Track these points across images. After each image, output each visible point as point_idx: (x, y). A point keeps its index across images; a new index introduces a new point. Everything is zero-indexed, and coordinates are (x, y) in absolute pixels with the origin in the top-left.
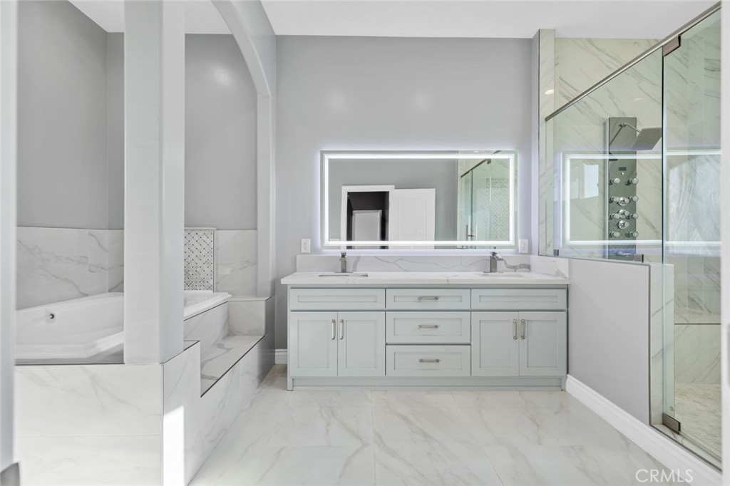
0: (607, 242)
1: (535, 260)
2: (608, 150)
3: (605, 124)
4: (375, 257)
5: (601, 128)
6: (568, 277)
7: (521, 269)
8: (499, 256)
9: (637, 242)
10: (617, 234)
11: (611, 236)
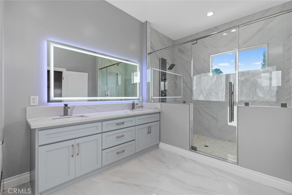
0: (161, 97)
1: (145, 104)
2: (161, 68)
3: (160, 60)
4: (83, 105)
5: (159, 61)
6: (160, 109)
7: (140, 108)
8: (135, 103)
9: (167, 97)
10: (163, 95)
11: (162, 96)
